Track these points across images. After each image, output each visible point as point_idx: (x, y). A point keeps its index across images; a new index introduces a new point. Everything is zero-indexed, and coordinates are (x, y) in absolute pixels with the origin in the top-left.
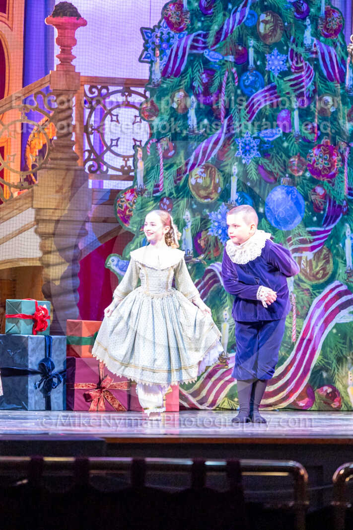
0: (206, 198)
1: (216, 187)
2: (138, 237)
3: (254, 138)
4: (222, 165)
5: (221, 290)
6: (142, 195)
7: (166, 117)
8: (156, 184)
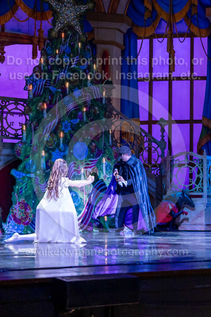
0: (51, 146)
1: (54, 141)
2: (23, 162)
3: (69, 123)
4: (56, 133)
6: (25, 145)
7: (35, 113)
8: (31, 140)
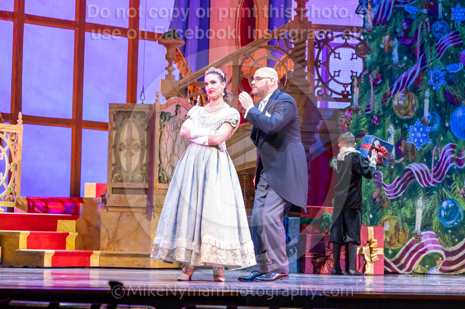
0: (405, 115)
1: (413, 107)
3: (442, 71)
4: (417, 91)
5: (416, 184)
7: (376, 55)
8: (367, 104)
